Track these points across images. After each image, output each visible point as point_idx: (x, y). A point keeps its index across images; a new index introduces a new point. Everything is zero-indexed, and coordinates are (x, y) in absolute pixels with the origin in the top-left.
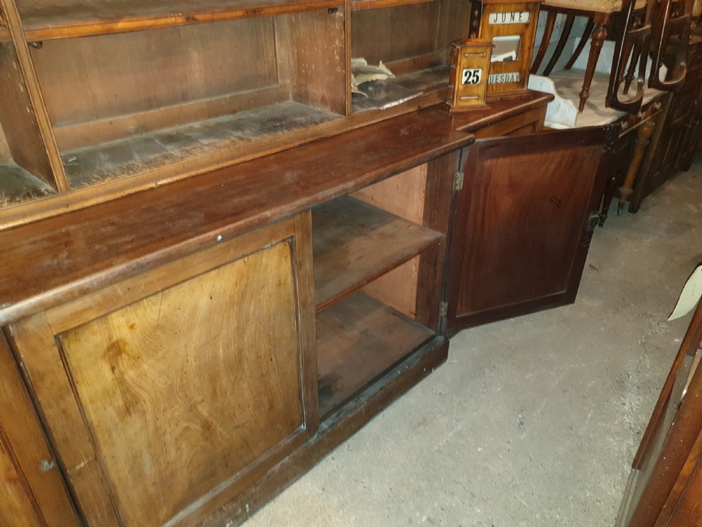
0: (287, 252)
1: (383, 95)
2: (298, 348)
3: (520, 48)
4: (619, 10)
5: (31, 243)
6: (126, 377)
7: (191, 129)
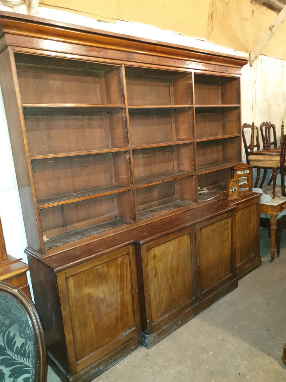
0: (189, 237)
1: (206, 197)
2: (192, 268)
3: (248, 180)
4: (280, 166)
5: (136, 232)
6: (156, 265)
7: (155, 209)
